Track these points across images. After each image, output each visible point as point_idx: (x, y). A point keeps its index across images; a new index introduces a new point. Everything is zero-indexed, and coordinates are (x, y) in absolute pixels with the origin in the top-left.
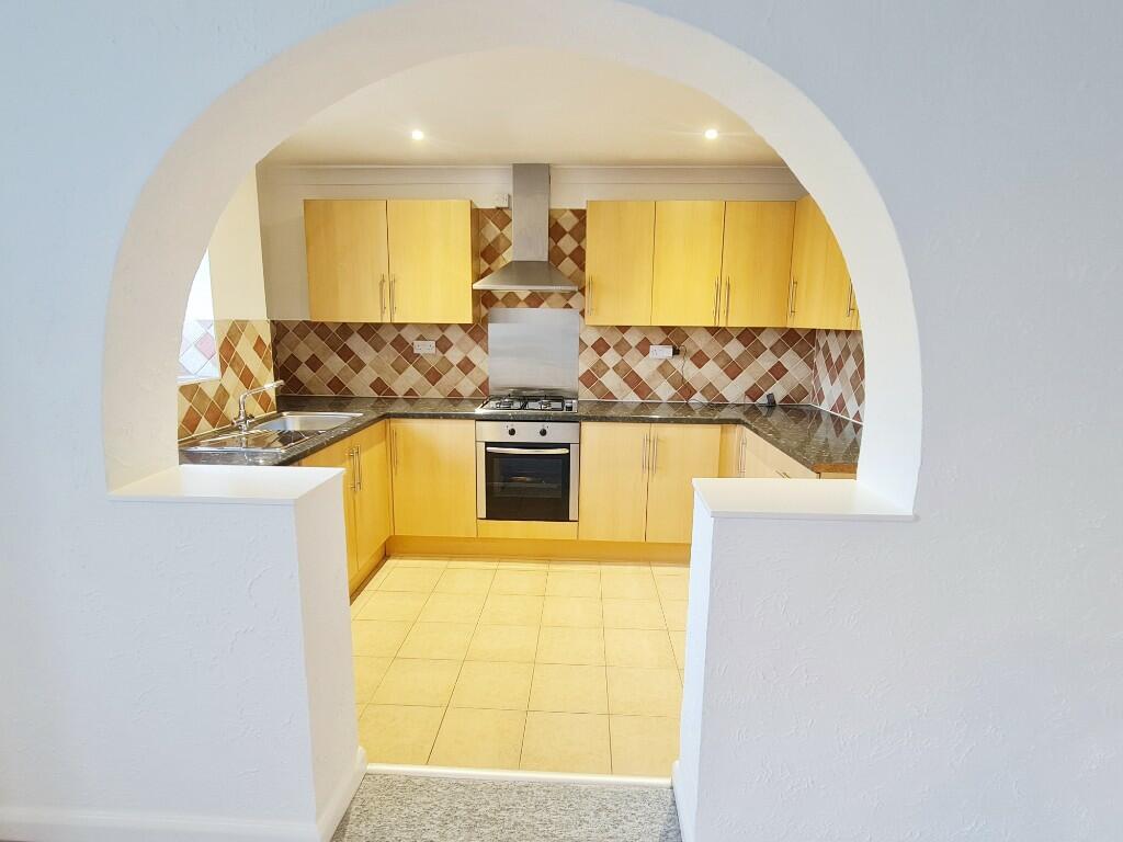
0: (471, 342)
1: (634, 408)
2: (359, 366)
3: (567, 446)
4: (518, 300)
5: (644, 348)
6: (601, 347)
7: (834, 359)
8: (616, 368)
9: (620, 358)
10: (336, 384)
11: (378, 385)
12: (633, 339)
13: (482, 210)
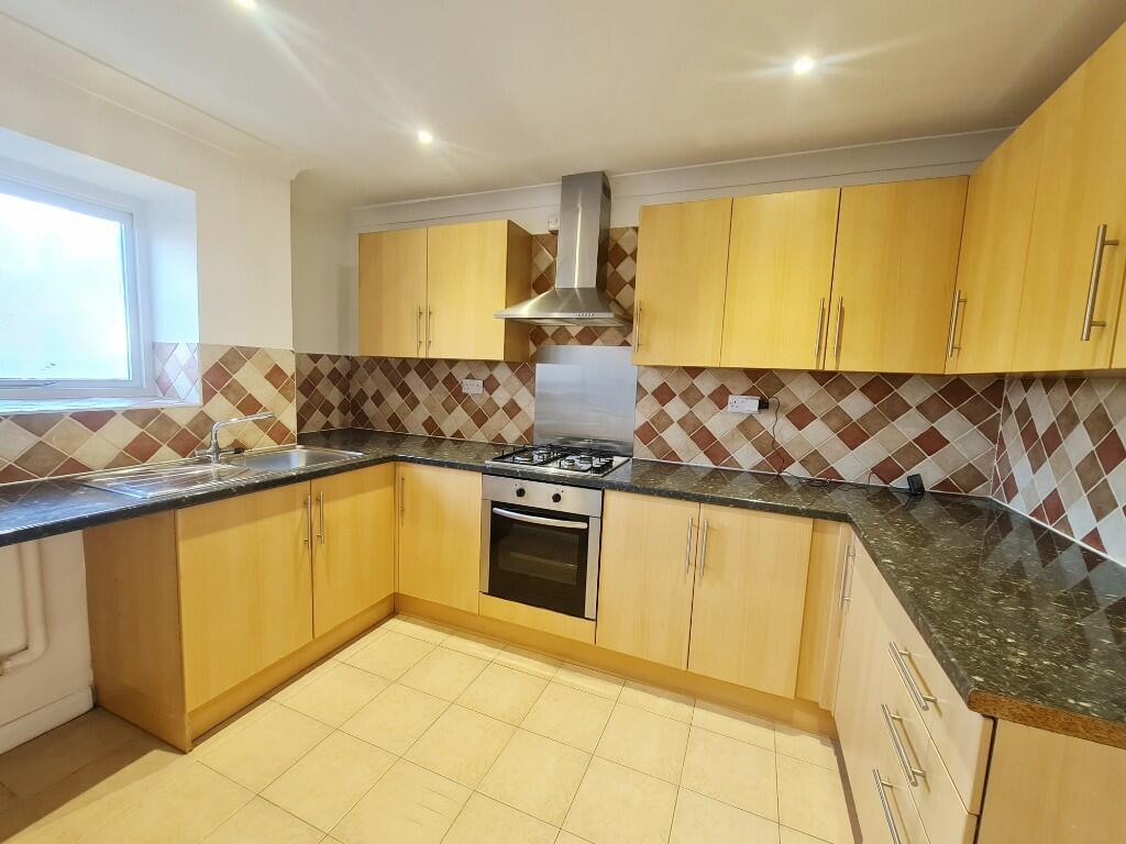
0: (517, 383)
1: (703, 474)
2: (414, 403)
3: (585, 519)
4: (570, 337)
5: (720, 398)
6: (664, 394)
7: (1041, 429)
8: (682, 423)
9: (688, 409)
10: (394, 420)
11: (430, 424)
12: (706, 385)
13: (536, 236)
